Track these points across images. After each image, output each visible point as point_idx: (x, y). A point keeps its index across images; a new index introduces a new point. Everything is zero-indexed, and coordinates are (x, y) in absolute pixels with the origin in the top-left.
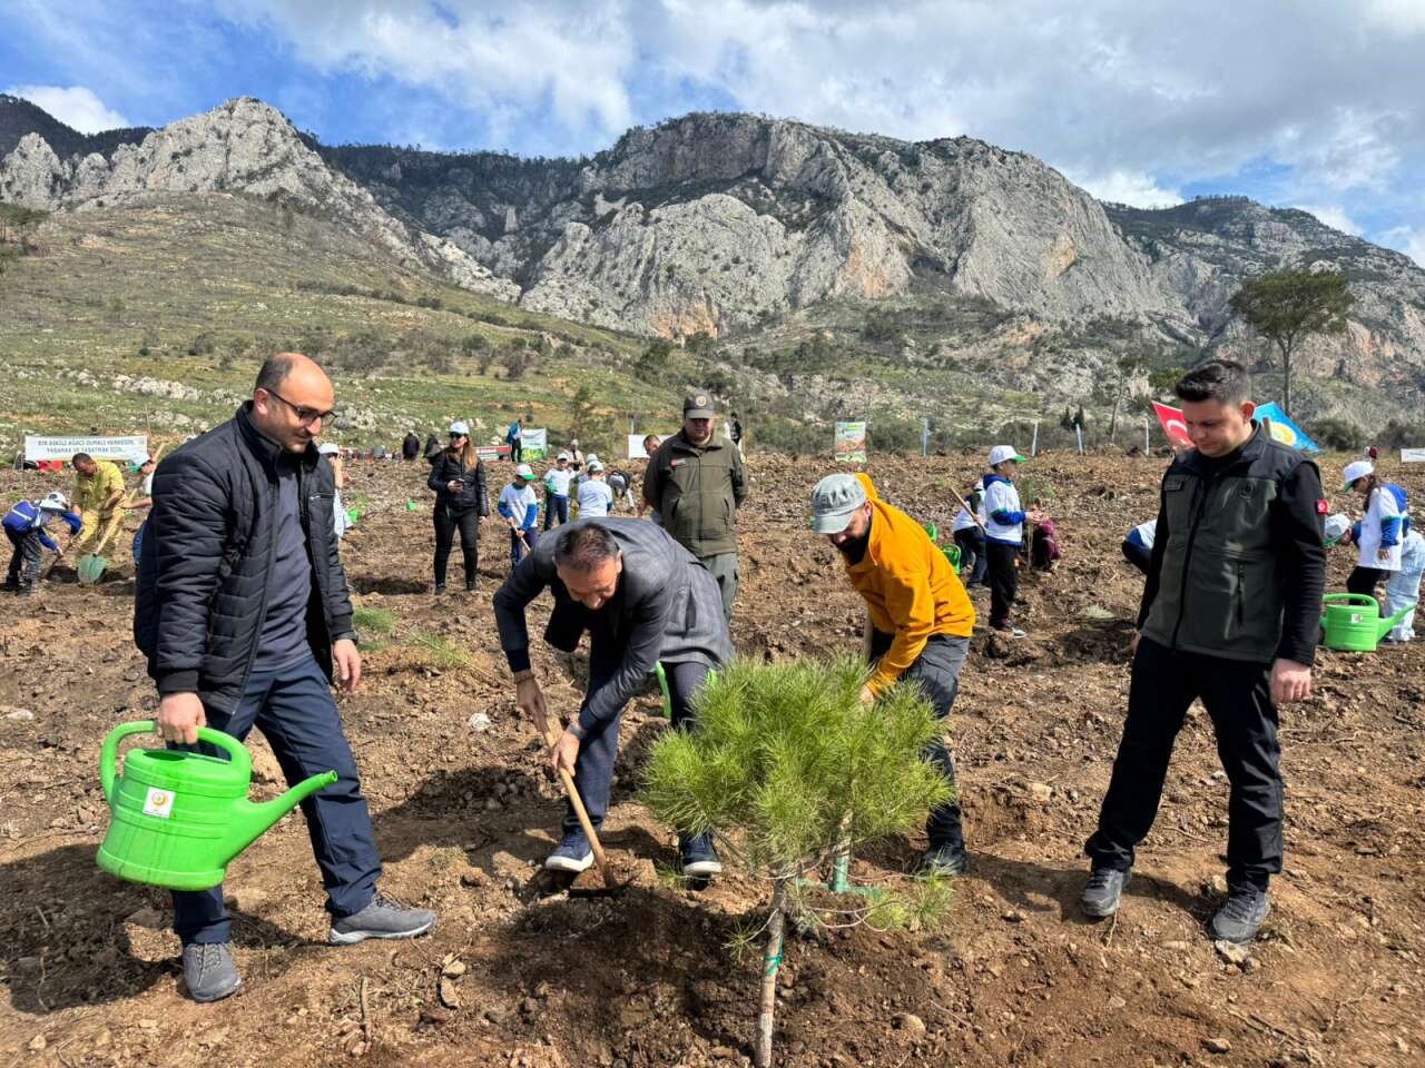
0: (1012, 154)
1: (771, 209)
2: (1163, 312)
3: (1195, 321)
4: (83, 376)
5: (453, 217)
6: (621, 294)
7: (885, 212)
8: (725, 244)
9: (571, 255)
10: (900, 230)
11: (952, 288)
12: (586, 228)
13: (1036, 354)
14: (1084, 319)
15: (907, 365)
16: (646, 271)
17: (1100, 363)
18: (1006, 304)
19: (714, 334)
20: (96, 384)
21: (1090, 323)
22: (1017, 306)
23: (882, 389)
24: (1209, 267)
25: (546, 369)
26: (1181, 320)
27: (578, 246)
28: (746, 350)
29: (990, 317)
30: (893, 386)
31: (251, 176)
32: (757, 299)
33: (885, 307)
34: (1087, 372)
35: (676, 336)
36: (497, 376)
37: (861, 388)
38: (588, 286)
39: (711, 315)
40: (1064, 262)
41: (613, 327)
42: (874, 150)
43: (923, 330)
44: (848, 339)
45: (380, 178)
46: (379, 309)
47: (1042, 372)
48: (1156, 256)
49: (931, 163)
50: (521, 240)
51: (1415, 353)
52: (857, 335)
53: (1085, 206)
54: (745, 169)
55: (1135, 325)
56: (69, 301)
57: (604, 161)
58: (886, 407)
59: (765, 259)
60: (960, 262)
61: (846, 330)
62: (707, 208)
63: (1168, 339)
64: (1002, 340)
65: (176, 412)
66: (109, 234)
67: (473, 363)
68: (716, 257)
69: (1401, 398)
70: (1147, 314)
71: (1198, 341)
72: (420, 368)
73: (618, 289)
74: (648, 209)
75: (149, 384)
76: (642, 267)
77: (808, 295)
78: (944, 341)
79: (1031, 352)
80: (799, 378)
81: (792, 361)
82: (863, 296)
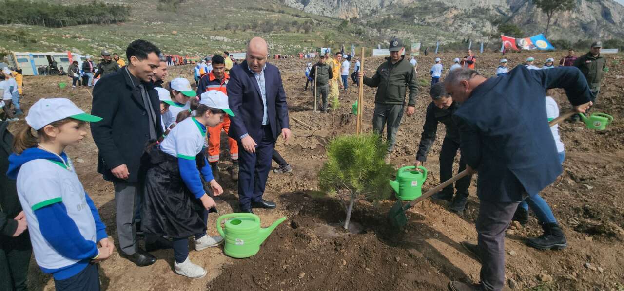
2: (498, 5)
3: (509, 7)
4: (203, 36)
6: (332, 6)
13: (455, 20)
14: (471, 9)
15: (415, 25)
17: (475, 23)
18: (447, 4)
19: (358, 17)
20: (206, 38)
21: (474, 10)
22: (451, 5)
23: (407, 33)
25: (314, 30)
26: (504, 7)
28: (367, 22)
29: (441, 8)
30: (411, 32)
32: (371, 5)
33: (410, 6)
34: (470, 26)
35: (347, 18)
36: (302, 32)
37: (401, 33)
38: (322, 4)
39: (357, 11)
41: (329, 16)
43: (421, 14)
44: (398, 17)
46: (269, 14)
47: (456, 26)
51: (583, 17)
52: (400, 16)
55: (488, 10)
56: (194, 16)
58: (408, 38)
61: (397, 14)
63: (498, 14)
64: (445, 16)
65: (226, 45)
67: (295, 29)
69: (574, 32)
70: (493, 6)
71: (508, 14)
72: (282, 31)
73: (331, 4)
75: (218, 38)
77: (386, 4)
78: (427, 17)
79: (454, 20)
80: (383, 30)
81: (380, 25)
82: (403, 3)
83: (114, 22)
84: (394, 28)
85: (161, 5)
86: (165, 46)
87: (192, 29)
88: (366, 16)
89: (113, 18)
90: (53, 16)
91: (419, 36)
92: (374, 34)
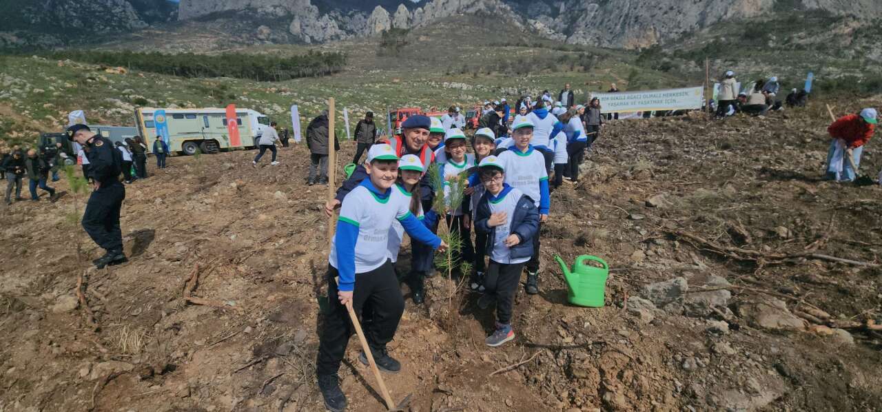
5: (539, 11)
6: (611, 33)
9: (589, 18)
11: (799, 7)
12: (597, 5)
13: (856, 38)
15: (771, 50)
16: (624, 20)
18: (835, 12)
19: (657, 45)
22: (843, 13)
23: (757, 63)
27: (592, 14)
28: (676, 51)
29: (825, 20)
30: (764, 61)
31: (468, 7)
32: (681, 26)
33: (758, 20)
35: (637, 48)
37: (743, 64)
38: (596, 31)
39: (656, 37)
41: (608, 47)
43: (781, 31)
44: (735, 39)
47: (858, 48)
50: (566, 16)
52: (739, 37)
58: (759, 73)
59: (687, 6)
61: (733, 35)
64: (833, 31)
66: (427, 35)
68: (660, 9)
73: (610, 31)
76: (622, 19)
78: (795, 35)
79: (852, 38)
80: (707, 62)
81: (701, 53)
82: (743, 17)
83: (328, 73)
84: (729, 58)
85: (381, 51)
86: (386, 98)
87: (419, 76)
88: (671, 42)
89: (328, 69)
90: (268, 69)
91: (783, 68)
92: (691, 70)
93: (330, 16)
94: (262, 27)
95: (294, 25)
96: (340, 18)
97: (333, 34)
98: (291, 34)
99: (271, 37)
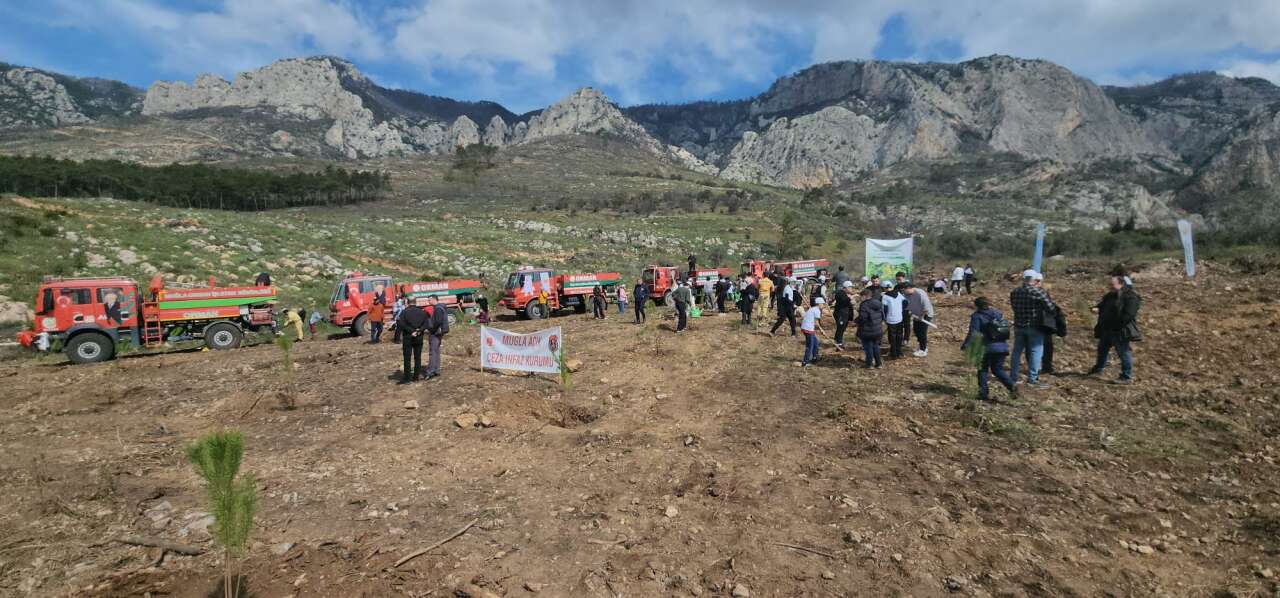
0: (1030, 61)
1: (865, 112)
2: (1151, 153)
3: (1179, 158)
4: (500, 222)
5: (684, 136)
6: (775, 168)
7: (941, 106)
8: (837, 136)
9: (746, 148)
10: (951, 116)
11: (988, 148)
12: (754, 134)
13: (1056, 186)
14: (1088, 162)
15: (962, 197)
16: (789, 153)
17: (1108, 190)
18: (1028, 156)
19: (831, 185)
20: (505, 226)
21: (1095, 164)
22: (1037, 157)
24: (1189, 121)
26: (1166, 158)
27: (750, 144)
28: (853, 194)
29: (1018, 164)
30: (956, 210)
31: (588, 125)
32: (857, 164)
33: (944, 161)
34: (1097, 196)
35: (808, 189)
37: (933, 212)
38: (756, 165)
39: (828, 175)
40: (1071, 126)
41: (771, 184)
42: (931, 71)
43: (971, 175)
44: (920, 183)
45: (647, 121)
46: (650, 182)
47: (1061, 197)
48: (1143, 117)
49: (972, 74)
50: (718, 145)
52: (924, 181)
53: (1086, 88)
54: (847, 91)
55: (1129, 163)
57: (764, 98)
58: (952, 224)
59: (862, 141)
60: (994, 132)
61: (917, 178)
62: (825, 115)
63: (1158, 171)
64: (1029, 178)
66: (525, 156)
68: (831, 142)
70: (1139, 155)
71: (1182, 171)
72: (677, 210)
73: (773, 165)
74: (789, 120)
75: (533, 225)
76: (786, 152)
77: (890, 159)
78: (987, 181)
79: (1052, 185)
80: (891, 208)
81: (883, 198)
82: (927, 157)
84: (916, 204)
88: (847, 183)
91: (978, 219)
92: (873, 217)
93: (390, 124)
94: (279, 133)
95: (332, 133)
96: (406, 128)
97: (393, 148)
98: (327, 145)
99: (293, 147)
